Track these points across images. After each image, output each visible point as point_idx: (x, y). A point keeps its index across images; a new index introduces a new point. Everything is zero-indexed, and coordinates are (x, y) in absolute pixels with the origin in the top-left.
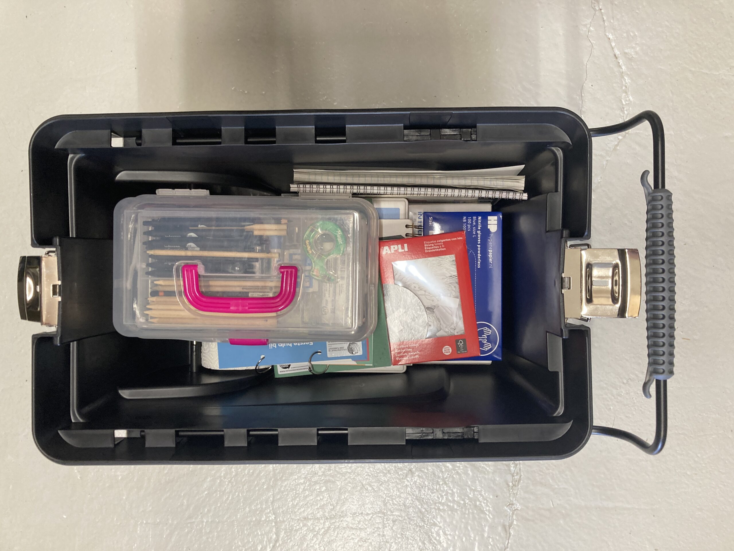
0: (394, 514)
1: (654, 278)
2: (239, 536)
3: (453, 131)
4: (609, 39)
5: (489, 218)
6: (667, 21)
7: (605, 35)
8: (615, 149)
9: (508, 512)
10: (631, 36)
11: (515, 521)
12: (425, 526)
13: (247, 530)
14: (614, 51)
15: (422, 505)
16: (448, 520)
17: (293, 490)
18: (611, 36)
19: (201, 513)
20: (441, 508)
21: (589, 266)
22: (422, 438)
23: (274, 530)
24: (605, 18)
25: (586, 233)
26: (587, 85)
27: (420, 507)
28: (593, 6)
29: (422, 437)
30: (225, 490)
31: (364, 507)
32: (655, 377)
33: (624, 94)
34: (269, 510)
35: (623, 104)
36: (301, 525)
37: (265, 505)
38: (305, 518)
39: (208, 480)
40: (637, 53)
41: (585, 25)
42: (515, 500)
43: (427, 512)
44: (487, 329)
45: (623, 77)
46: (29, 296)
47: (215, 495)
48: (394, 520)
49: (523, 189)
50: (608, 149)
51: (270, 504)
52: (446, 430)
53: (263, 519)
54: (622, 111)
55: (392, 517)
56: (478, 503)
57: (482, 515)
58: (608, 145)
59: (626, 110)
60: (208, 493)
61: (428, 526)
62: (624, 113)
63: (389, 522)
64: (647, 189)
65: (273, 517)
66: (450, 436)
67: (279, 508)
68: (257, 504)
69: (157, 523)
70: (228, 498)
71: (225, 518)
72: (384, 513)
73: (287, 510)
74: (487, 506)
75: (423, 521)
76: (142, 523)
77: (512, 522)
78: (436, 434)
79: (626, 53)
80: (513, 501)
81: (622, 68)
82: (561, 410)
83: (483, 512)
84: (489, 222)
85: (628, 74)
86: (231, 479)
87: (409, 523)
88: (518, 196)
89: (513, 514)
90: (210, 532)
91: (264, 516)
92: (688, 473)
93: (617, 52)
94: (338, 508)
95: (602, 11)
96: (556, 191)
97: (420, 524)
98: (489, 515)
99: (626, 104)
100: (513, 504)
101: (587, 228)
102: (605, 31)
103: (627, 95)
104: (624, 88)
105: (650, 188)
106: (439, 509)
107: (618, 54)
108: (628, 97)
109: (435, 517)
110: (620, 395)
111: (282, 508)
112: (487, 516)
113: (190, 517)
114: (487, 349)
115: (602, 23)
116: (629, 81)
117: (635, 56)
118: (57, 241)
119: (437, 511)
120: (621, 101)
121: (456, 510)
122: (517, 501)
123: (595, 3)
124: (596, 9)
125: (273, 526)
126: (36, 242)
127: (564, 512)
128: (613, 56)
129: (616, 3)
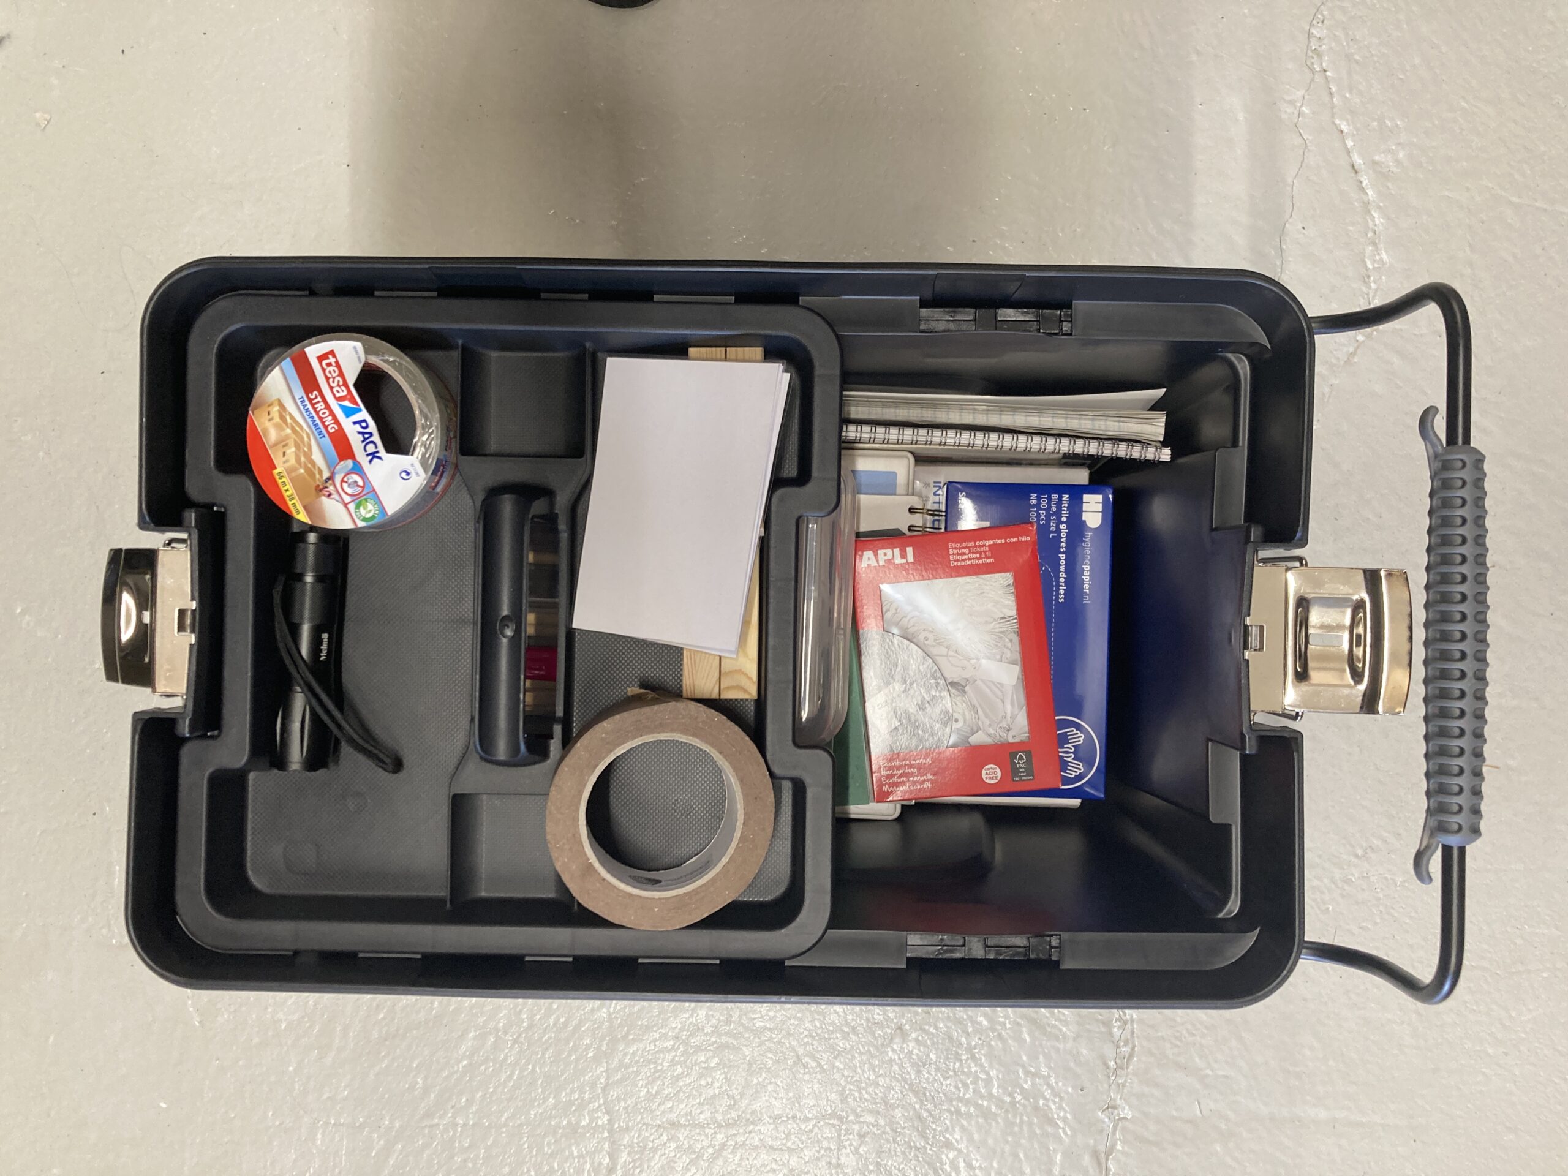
0: (862, 1120)
1: (1443, 632)
2: (531, 1157)
3: (1023, 313)
4: (1342, 132)
5: (1086, 497)
6: (1463, 98)
7: (1334, 123)
8: (1348, 362)
9: (1104, 1122)
10: (1387, 126)
11: (1119, 1142)
12: (928, 1147)
13: (549, 1144)
14: (1351, 157)
15: (922, 1101)
16: (976, 1136)
17: (650, 1062)
18: (1344, 127)
19: (453, 1107)
20: (963, 1109)
21: (1303, 603)
22: (940, 957)
23: (606, 1146)
24: (1334, 89)
25: (1298, 535)
26: (1293, 227)
27: (917, 1106)
28: (1309, 64)
29: (941, 954)
30: (506, 1058)
31: (799, 1104)
32: (1440, 839)
33: (1370, 248)
34: (597, 1104)
35: (1367, 269)
36: (665, 1137)
37: (590, 1094)
38: (673, 1124)
39: (471, 1035)
40: (1398, 162)
41: (1292, 103)
42: (1121, 1099)
43: (933, 1118)
44: (1075, 732)
45: (1369, 212)
46: (125, 632)
47: (483, 1067)
48: (862, 1134)
49: (1162, 439)
50: (1334, 361)
51: (600, 1091)
52: (992, 941)
53: (584, 1123)
54: (1365, 282)
55: (856, 1127)
56: (1041, 1102)
57: (1050, 1130)
58: (1335, 352)
59: (1375, 282)
60: (470, 1064)
61: (935, 1149)
62: (1370, 287)
63: (851, 1137)
64: (1433, 445)
65: (606, 1117)
66: (1001, 955)
67: (618, 1099)
68: (572, 1091)
69: (357, 1125)
70: (512, 1074)
71: (503, 1119)
72: (840, 1118)
73: (636, 1105)
74: (1061, 1108)
75: (924, 1137)
76: (327, 1123)
77: (1113, 1146)
78: (970, 949)
79: (1375, 163)
80: (1115, 1100)
81: (1367, 194)
82: (1234, 906)
83: (1051, 1122)
84: (1085, 507)
85: (1379, 207)
86: (519, 1036)
87: (894, 1141)
88: (1150, 454)
89: (1115, 1129)
90: (470, 1146)
91: (587, 1118)
92: (1490, 1051)
93: (1358, 160)
94: (743, 1105)
95: (1328, 74)
96: (1235, 443)
97: (918, 1144)
98: (1063, 1128)
99: (1374, 268)
100: (1115, 1108)
101: (1301, 523)
102: (1333, 115)
103: (1377, 249)
104: (1370, 234)
105: (1438, 444)
106: (958, 1112)
107: (1360, 164)
108: (1379, 254)
109: (950, 1129)
110: (1347, 881)
111: (625, 1100)
112: (1061, 1131)
113: (428, 1115)
114: (1074, 774)
115: (1327, 99)
116: (1382, 220)
117: (1395, 170)
118: (191, 516)
119: (954, 1117)
120: (1364, 261)
121: (995, 1115)
122: (1124, 1100)
123: (1313, 58)
124: (1314, 69)
125: (605, 1139)
126: (148, 519)
127: (1223, 1126)
128: (1350, 168)
129: (1357, 57)
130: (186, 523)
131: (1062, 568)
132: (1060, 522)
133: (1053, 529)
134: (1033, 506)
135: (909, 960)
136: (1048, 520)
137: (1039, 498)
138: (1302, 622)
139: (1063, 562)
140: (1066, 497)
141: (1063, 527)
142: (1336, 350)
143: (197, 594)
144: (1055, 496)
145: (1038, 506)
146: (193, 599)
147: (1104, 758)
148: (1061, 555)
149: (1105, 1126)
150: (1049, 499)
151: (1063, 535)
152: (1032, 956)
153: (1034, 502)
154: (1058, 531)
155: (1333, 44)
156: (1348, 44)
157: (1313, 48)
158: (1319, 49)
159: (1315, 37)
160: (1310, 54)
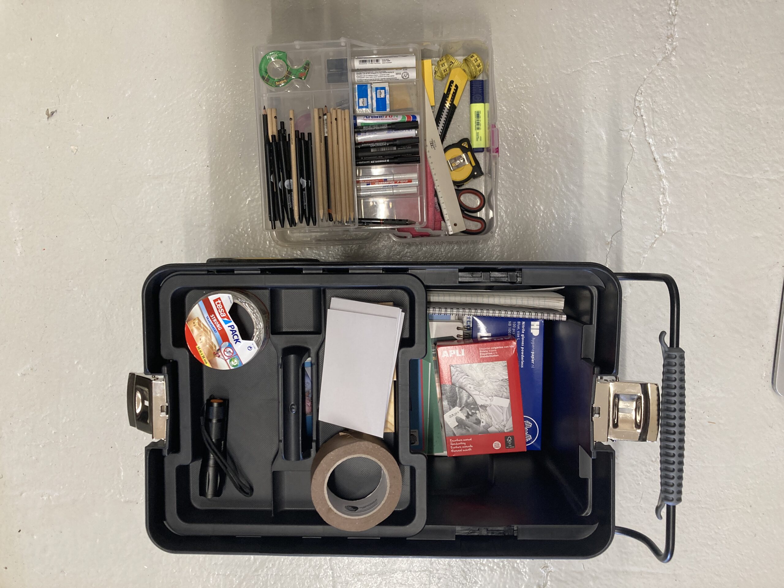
0: (439, 572)
3: (501, 274)
4: (649, 143)
5: (532, 323)
6: (705, 127)
7: (646, 140)
8: (651, 247)
9: (542, 573)
10: (670, 141)
11: (549, 581)
12: (468, 583)
14: (653, 155)
15: (465, 565)
16: (488, 579)
18: (651, 141)
19: (267, 567)
20: (482, 568)
21: (616, 396)
22: (469, 535)
23: (331, 583)
24: (646, 124)
25: (614, 371)
26: (628, 187)
27: (463, 567)
28: (634, 113)
29: (469, 533)
31: (412, 566)
32: (666, 503)
33: (662, 196)
34: (327, 566)
35: (660, 205)
36: (356, 580)
37: (324, 562)
38: (360, 574)
40: (675, 157)
41: (628, 131)
42: (550, 563)
43: (470, 571)
44: (528, 422)
45: (661, 180)
48: (439, 578)
49: (563, 309)
50: (645, 247)
52: (490, 528)
53: (322, 574)
54: (659, 211)
55: (437, 575)
56: (515, 565)
57: (519, 576)
58: (645, 243)
59: (663, 211)
61: (470, 584)
62: (661, 213)
63: (435, 579)
64: (664, 347)
65: (331, 572)
66: (493, 533)
67: (336, 564)
69: (227, 574)
71: (288, 572)
72: (430, 572)
73: (344, 566)
74: (524, 567)
75: (465, 579)
77: (546, 583)
78: (481, 532)
79: (664, 157)
80: (547, 564)
81: (661, 172)
82: (588, 512)
83: (520, 573)
84: (532, 327)
85: (666, 177)
87: (453, 581)
88: (558, 317)
89: (547, 575)
90: (274, 584)
91: (323, 571)
92: (709, 543)
93: (657, 157)
94: (389, 566)
95: (643, 117)
96: (591, 323)
97: (463, 582)
98: (525, 576)
99: (664, 205)
100: (547, 567)
101: (615, 368)
102: (645, 136)
103: (665, 196)
104: (662, 190)
105: (666, 347)
106: (480, 569)
107: (658, 158)
108: (665, 198)
109: (477, 576)
110: (648, 472)
111: (339, 564)
112: (524, 576)
113: (256, 570)
114: (528, 440)
115: (643, 129)
116: (667, 183)
117: (673, 160)
118: (165, 369)
119: (479, 571)
120: (659, 202)
121: (496, 570)
122: (551, 564)
123: (637, 110)
124: (637, 115)
125: (331, 581)
126: (148, 370)
127: (594, 575)
128: (653, 160)
129: (657, 110)
130: (163, 371)
131: (522, 353)
132: (521, 333)
133: (518, 336)
134: (510, 327)
135: (456, 536)
136: (516, 333)
137: (512, 323)
138: (616, 405)
139: (523, 351)
140: (524, 323)
141: (522, 335)
142: (646, 242)
143: (168, 400)
144: (519, 322)
145: (512, 327)
146: (167, 402)
147: (540, 435)
148: (522, 348)
149: (543, 574)
150: (517, 324)
151: (523, 339)
152: (507, 534)
153: (510, 325)
154: (521, 337)
155: (646, 104)
156: (652, 103)
157: (637, 106)
158: (640, 106)
159: (638, 100)
160: (635, 108)
